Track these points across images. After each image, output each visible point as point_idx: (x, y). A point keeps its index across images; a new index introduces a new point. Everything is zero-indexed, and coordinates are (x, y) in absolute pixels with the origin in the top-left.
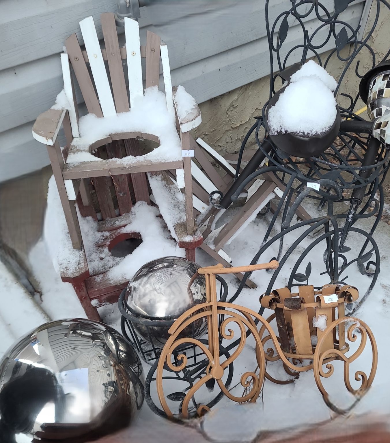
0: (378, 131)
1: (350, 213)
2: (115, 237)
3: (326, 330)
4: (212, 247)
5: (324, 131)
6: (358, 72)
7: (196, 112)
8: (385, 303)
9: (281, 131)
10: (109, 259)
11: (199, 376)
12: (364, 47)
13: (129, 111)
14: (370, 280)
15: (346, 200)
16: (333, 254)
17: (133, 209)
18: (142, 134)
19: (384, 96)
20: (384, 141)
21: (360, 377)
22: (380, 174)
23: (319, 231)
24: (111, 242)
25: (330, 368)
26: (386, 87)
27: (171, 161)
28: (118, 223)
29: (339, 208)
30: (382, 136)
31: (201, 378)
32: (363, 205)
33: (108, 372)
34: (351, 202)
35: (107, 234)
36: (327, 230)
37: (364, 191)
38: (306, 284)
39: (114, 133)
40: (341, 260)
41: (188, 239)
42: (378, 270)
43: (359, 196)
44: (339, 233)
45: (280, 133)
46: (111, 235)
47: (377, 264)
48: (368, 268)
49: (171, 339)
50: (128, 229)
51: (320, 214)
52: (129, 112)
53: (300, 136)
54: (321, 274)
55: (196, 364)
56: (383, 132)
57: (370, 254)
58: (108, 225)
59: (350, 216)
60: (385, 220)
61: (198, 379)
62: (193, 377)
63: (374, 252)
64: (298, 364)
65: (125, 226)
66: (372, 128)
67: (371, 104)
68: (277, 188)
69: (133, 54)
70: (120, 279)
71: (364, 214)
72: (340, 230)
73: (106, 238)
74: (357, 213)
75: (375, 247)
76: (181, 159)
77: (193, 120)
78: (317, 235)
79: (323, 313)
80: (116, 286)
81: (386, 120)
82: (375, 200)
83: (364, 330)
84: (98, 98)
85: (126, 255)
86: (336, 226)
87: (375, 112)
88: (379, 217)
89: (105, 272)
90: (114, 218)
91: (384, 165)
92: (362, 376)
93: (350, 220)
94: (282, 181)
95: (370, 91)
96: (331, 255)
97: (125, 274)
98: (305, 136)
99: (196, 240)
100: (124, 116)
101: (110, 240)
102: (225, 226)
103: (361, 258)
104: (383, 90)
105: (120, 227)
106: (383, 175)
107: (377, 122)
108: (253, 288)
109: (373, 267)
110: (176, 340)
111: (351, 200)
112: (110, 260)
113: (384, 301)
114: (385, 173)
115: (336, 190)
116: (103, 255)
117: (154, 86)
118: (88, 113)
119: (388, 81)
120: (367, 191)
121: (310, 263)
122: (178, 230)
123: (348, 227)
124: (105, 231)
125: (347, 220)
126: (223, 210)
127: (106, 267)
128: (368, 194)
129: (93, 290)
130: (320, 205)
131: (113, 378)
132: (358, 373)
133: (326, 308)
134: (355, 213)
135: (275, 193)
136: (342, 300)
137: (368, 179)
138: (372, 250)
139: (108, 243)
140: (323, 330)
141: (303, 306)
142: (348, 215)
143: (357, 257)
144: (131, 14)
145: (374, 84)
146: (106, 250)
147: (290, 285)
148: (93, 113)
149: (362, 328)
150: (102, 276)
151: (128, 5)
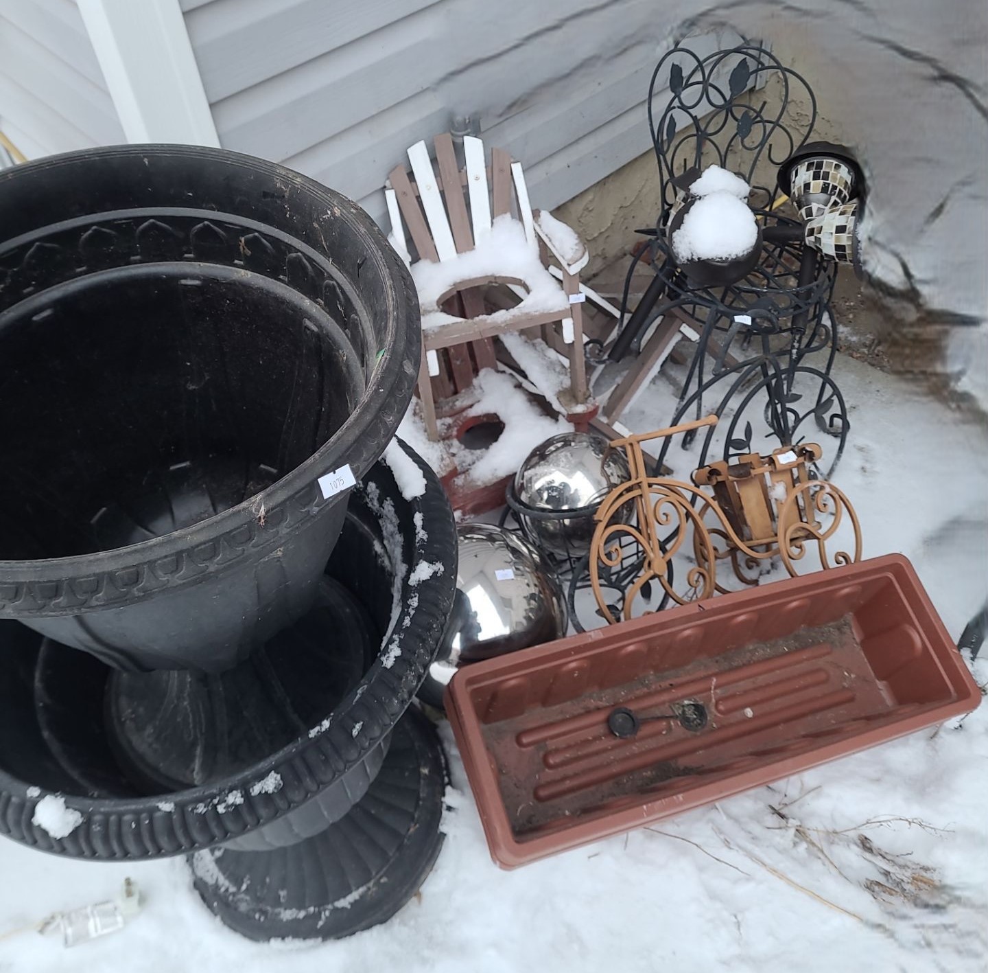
0: (812, 238)
1: (793, 347)
2: (461, 423)
3: (786, 500)
4: (604, 420)
5: (745, 253)
6: (772, 157)
7: (581, 248)
8: (865, 471)
9: (692, 259)
10: (464, 455)
11: (632, 582)
12: (778, 129)
13: (473, 249)
14: (837, 442)
15: (785, 331)
16: (779, 407)
17: (475, 382)
18: (496, 277)
19: (813, 190)
20: (821, 250)
21: (841, 559)
22: (825, 291)
23: (749, 380)
24: (458, 431)
25: (801, 547)
26: (814, 179)
27: (556, 310)
28: (459, 404)
29: (775, 342)
30: (818, 245)
31: (633, 583)
32: (809, 332)
33: (526, 581)
34: (792, 333)
35: (449, 421)
36: (765, 374)
37: (807, 317)
38: (748, 452)
39: (458, 281)
40: (791, 417)
41: (580, 409)
42: (846, 425)
43: (800, 324)
44: (783, 376)
45: (691, 261)
46: (455, 421)
47: (843, 416)
48: (831, 425)
49: (601, 527)
50: (477, 411)
51: (747, 354)
52: (473, 251)
53: (718, 262)
54: (766, 437)
55: (623, 569)
56: (818, 240)
57: (830, 400)
58: (446, 408)
59: (794, 351)
60: (847, 352)
61: (631, 585)
62: (624, 583)
63: (835, 398)
64: (755, 567)
65: (471, 406)
66: (804, 234)
67: (797, 202)
68: (684, 325)
69: (477, 179)
70: (490, 477)
71: (812, 346)
72: (784, 372)
73: (449, 427)
74: (803, 346)
75: (836, 392)
76: (568, 307)
77: (581, 258)
78: (748, 387)
79: (779, 479)
80: (486, 488)
81: (820, 225)
82: (825, 326)
83: (837, 496)
84: (432, 239)
85: (491, 444)
86: (777, 367)
87: (803, 211)
88: (835, 349)
89: (465, 472)
90: (450, 399)
91: (829, 277)
92: (844, 557)
93: (794, 356)
94: (692, 316)
95: (792, 185)
96: (776, 409)
97: (496, 470)
98: (723, 262)
99: (590, 410)
100: (468, 256)
101: (456, 429)
102: (616, 389)
103: (821, 406)
104: (809, 183)
105: (464, 410)
106: (829, 290)
107: (808, 227)
108: (668, 474)
109: (838, 422)
110: (606, 527)
111: (791, 330)
112: (466, 454)
113: (863, 468)
114: (831, 288)
115: (770, 320)
116: (453, 450)
117: (506, 213)
118: (420, 259)
119: (814, 172)
120: (811, 315)
121: (748, 423)
122: (561, 399)
123: (794, 367)
124: (445, 417)
125: (791, 357)
126: (601, 367)
127: (464, 464)
128: (813, 319)
129: (456, 497)
130: (744, 341)
131: (533, 590)
132: (838, 554)
133: (783, 471)
134: (799, 346)
135: (682, 333)
136: (801, 459)
137: (810, 301)
138: (832, 396)
139: (455, 433)
140: (783, 501)
141: (753, 472)
142: (791, 351)
143: (813, 406)
144: (469, 130)
145: (796, 175)
146: (455, 442)
147: (727, 456)
148: (426, 258)
149: (833, 493)
150: (463, 476)
151: (467, 121)
